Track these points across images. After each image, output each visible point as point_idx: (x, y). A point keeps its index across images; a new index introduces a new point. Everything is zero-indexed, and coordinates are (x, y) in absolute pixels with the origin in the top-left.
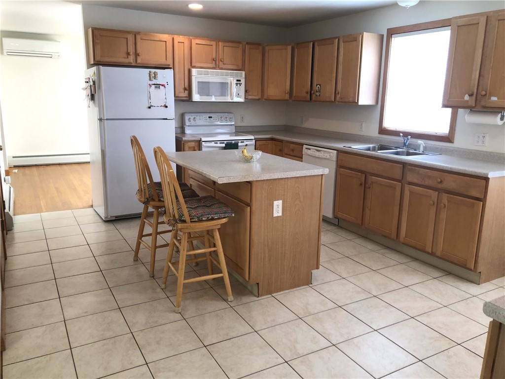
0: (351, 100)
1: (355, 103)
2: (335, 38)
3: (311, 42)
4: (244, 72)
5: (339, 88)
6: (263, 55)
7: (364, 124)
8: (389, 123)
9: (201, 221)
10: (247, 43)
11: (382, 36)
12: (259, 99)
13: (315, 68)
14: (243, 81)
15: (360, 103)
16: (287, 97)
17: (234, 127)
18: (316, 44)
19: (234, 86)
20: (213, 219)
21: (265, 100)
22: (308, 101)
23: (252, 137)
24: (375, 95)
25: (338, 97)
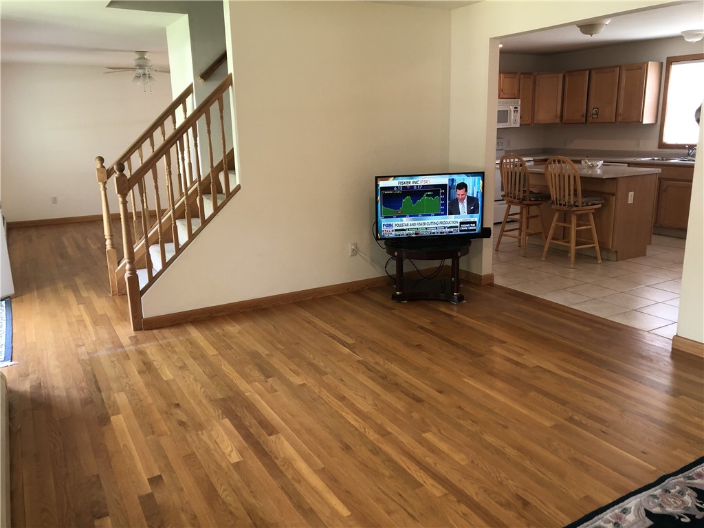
0: (635, 120)
1: (639, 122)
2: (617, 66)
3: (587, 70)
4: (520, 100)
5: (621, 110)
6: (535, 83)
7: (641, 142)
8: (668, 139)
9: (587, 205)
10: (522, 74)
11: (662, 64)
12: (528, 125)
13: (592, 93)
14: (519, 109)
15: (644, 123)
16: (558, 121)
17: (504, 152)
18: (593, 72)
19: (513, 112)
20: (594, 204)
21: (536, 124)
22: (583, 123)
23: (531, 159)
24: (655, 115)
25: (619, 119)
